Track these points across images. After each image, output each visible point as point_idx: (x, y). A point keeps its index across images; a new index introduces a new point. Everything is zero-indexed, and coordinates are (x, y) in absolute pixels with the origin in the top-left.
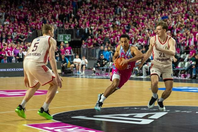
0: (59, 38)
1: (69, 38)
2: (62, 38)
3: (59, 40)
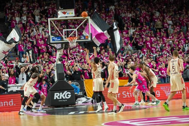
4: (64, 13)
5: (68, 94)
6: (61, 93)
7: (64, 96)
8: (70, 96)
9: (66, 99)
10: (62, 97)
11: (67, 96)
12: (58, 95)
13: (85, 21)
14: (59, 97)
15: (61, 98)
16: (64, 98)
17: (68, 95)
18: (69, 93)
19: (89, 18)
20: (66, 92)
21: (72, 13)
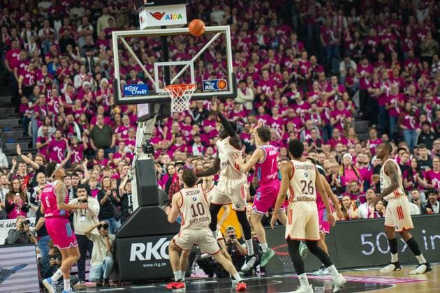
4: (158, 16)
6: (149, 244)
7: (159, 251)
9: (163, 260)
10: (152, 255)
11: (167, 253)
12: (142, 250)
13: (215, 37)
14: (144, 254)
15: (148, 257)
16: (157, 257)
19: (227, 28)
20: (162, 240)
21: (180, 16)
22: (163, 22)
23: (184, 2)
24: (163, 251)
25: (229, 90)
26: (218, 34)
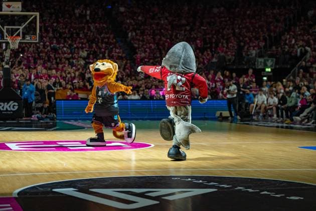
0: (258, 64)
1: (272, 63)
2: (263, 64)
3: (258, 67)
5: (14, 105)
6: (6, 103)
7: (10, 107)
8: (16, 108)
9: (11, 111)
10: (7, 109)
11: (13, 108)
12: (2, 106)
13: (32, 17)
14: (3, 108)
15: (5, 109)
16: (9, 109)
17: (15, 107)
18: (16, 104)
19: (38, 14)
20: (12, 102)
21: (18, 7)
22: (11, 9)
23: (20, 1)
24: (12, 106)
25: (36, 40)
26: (34, 16)
